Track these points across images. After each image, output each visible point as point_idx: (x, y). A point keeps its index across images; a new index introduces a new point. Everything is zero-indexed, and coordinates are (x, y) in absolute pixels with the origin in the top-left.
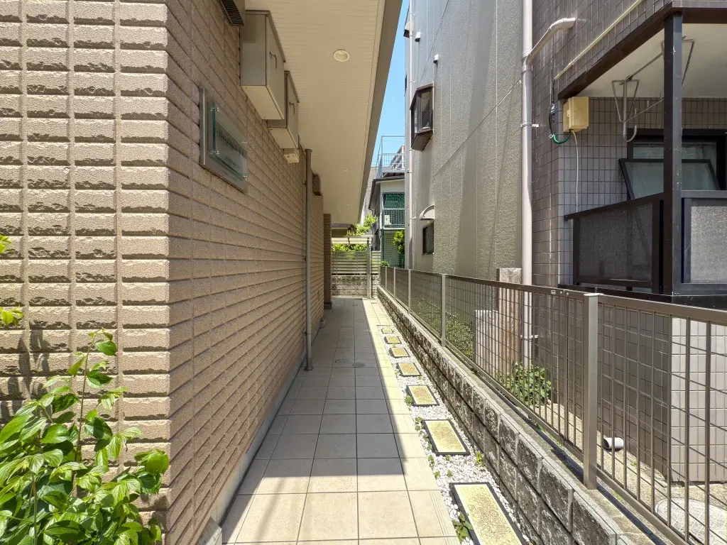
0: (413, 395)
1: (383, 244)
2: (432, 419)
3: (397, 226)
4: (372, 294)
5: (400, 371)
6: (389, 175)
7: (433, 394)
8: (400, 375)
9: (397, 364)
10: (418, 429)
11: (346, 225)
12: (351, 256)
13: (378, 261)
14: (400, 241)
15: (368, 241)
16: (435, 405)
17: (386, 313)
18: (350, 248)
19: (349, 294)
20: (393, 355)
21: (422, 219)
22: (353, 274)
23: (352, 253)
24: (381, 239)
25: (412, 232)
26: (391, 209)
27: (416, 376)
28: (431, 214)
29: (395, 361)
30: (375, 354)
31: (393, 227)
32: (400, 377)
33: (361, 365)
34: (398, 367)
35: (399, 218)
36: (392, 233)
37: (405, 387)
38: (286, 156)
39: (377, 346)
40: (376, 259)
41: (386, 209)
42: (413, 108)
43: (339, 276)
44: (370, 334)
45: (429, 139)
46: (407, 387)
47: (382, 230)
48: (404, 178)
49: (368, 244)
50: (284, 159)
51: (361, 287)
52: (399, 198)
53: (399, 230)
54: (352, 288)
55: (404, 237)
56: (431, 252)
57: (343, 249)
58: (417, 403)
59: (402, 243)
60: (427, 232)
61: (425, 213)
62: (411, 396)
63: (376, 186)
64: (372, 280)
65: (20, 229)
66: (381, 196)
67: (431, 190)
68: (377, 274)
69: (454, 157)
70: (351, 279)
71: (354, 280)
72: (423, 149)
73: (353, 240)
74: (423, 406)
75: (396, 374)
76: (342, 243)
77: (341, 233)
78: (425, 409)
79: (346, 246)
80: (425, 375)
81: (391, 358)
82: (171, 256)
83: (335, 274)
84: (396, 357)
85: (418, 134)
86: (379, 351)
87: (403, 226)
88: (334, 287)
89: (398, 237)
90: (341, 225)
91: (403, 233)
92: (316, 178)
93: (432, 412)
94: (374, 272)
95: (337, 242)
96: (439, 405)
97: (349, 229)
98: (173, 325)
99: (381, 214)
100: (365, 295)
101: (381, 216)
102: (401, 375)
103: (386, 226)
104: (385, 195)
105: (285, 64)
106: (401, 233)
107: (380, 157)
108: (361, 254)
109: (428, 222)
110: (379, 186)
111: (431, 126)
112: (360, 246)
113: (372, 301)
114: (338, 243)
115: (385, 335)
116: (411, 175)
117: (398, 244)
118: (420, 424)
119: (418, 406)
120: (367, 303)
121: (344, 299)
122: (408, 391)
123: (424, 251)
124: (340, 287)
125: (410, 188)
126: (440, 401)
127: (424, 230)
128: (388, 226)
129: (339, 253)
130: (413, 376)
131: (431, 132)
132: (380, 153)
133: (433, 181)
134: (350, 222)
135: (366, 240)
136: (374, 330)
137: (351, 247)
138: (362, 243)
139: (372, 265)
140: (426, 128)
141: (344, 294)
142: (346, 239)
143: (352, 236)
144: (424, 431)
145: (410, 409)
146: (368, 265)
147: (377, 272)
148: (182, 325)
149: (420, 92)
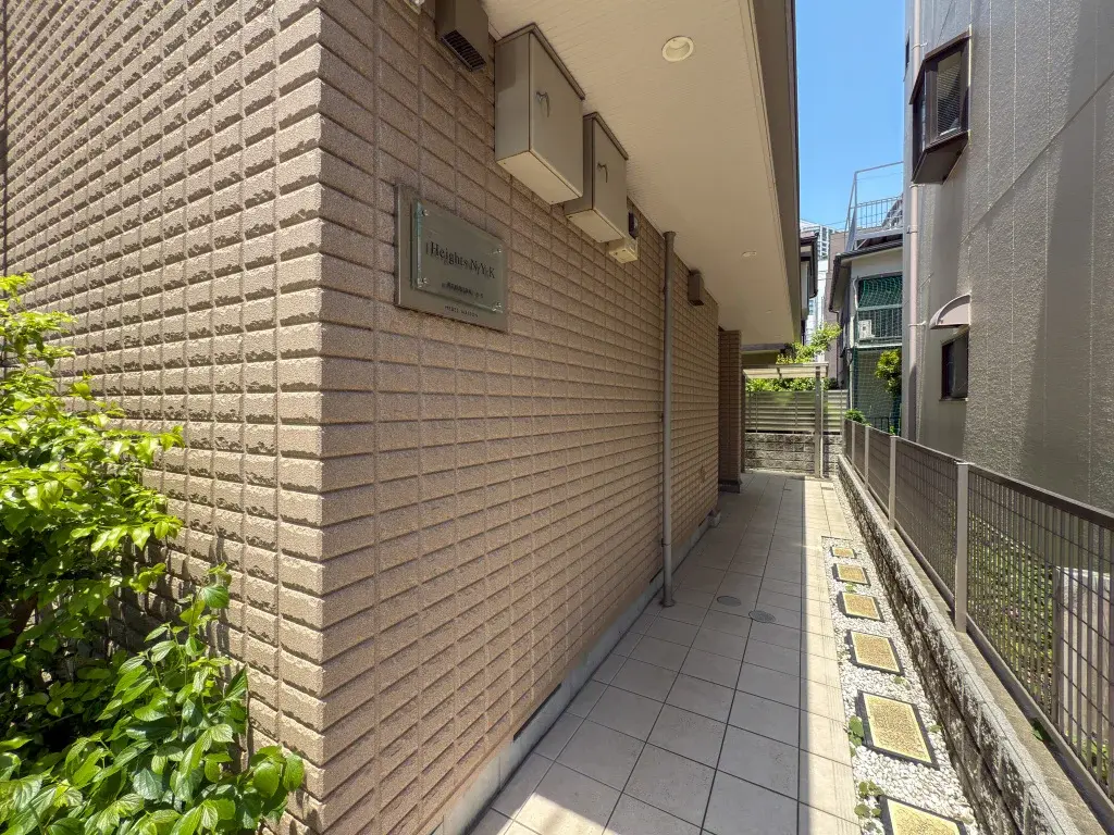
0: (871, 721)
1: (856, 375)
2: (909, 800)
3: (889, 341)
4: (826, 470)
5: (851, 651)
6: (871, 242)
7: (924, 732)
8: (850, 660)
9: (849, 632)
10: (862, 811)
11: (776, 346)
12: (786, 401)
13: (841, 410)
14: (891, 369)
15: (818, 373)
16: (926, 765)
17: (849, 511)
18: (783, 385)
19: (779, 465)
20: (842, 609)
21: (936, 327)
22: (790, 432)
23: (787, 394)
24: (852, 366)
25: (916, 351)
26: (873, 308)
27: (890, 673)
28: (963, 315)
29: (844, 623)
30: (802, 598)
31: (880, 341)
32: (847, 665)
33: (767, 618)
34: (848, 640)
35: (890, 324)
36: (874, 356)
37: (855, 694)
38: (611, 253)
39: (811, 579)
40: (838, 407)
41: (861, 309)
42: (917, 100)
43: (761, 435)
44: (802, 553)
45: (959, 153)
46: (861, 693)
47: (855, 351)
48: (901, 245)
49: (818, 378)
50: (608, 259)
51: (801, 456)
52: (892, 284)
53: (888, 348)
54: (786, 456)
55: (900, 362)
56: (962, 396)
57: (768, 387)
58: (877, 743)
59: (897, 374)
60: (953, 353)
61: (942, 314)
62: (865, 718)
63: (841, 269)
64: (827, 443)
65: (210, 415)
66: (854, 287)
67: (963, 263)
68: (839, 434)
69: (1024, 179)
70: (784, 440)
71: (789, 442)
72: (945, 178)
73: (786, 373)
74: (893, 756)
75: (840, 655)
76: (766, 377)
77: (765, 359)
78: (896, 765)
79: (776, 382)
80: (915, 677)
81: (838, 614)
82: (326, 455)
83: (754, 431)
84: (848, 616)
85: (928, 151)
86: (812, 593)
87: (899, 340)
88: (752, 453)
89: (888, 363)
90: (766, 347)
91: (900, 355)
92: (693, 275)
93: (912, 779)
94: (830, 430)
95: (756, 377)
96: (937, 769)
97: (783, 352)
98: (332, 559)
99: (852, 319)
100: (811, 471)
101: (852, 324)
102: (853, 660)
103: (862, 342)
104: (860, 283)
105: (585, 103)
106: (894, 355)
107: (852, 211)
108: (806, 397)
109: (955, 331)
110: (848, 267)
111: (964, 124)
112: (803, 381)
113: (825, 484)
114: (758, 377)
115: (835, 560)
116: (914, 237)
117: (887, 375)
118: (872, 803)
119: (878, 751)
120: (812, 487)
121: (768, 477)
122: (859, 702)
123: (946, 391)
124: (762, 453)
125: (914, 264)
126: (942, 757)
127: (947, 349)
128: (867, 341)
129: (761, 395)
130: (883, 671)
131: (964, 137)
132: (853, 205)
133: (968, 243)
134: (784, 340)
135: (814, 370)
136: (813, 545)
137: (785, 383)
138: (804, 376)
139: (826, 416)
140: (952, 131)
141: (769, 466)
142: (775, 371)
143: (787, 365)
144: (879, 825)
145: (853, 753)
146: (819, 419)
147: (838, 430)
148: (351, 557)
149: (932, 62)
